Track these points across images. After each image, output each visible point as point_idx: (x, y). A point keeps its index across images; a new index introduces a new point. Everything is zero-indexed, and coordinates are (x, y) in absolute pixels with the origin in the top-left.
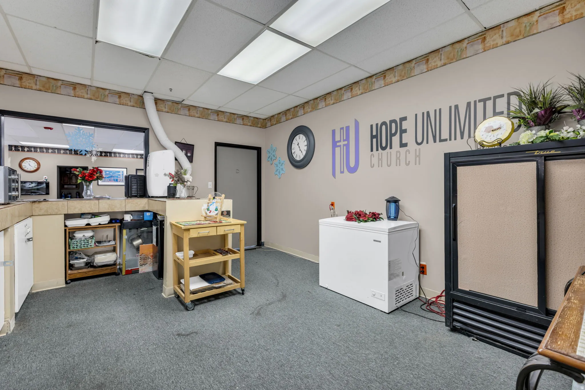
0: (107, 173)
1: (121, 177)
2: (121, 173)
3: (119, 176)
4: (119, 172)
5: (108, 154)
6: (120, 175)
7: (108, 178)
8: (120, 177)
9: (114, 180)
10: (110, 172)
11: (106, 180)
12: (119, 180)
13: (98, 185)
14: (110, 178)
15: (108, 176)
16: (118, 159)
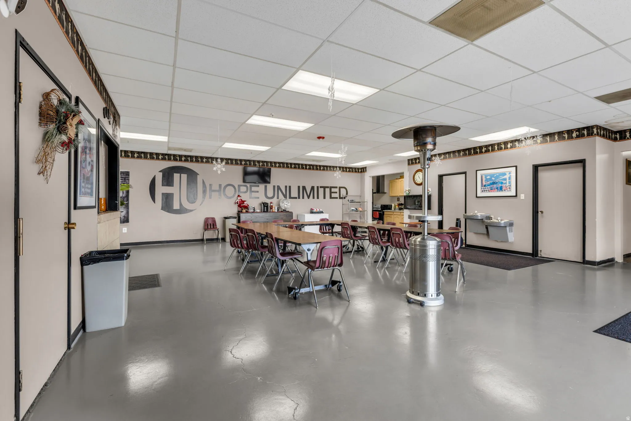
0: (488, 177)
1: (508, 183)
2: (507, 176)
3: (505, 181)
4: (504, 174)
5: (490, 148)
6: (505, 179)
7: (489, 185)
8: (506, 183)
9: (497, 188)
10: (492, 176)
11: (487, 189)
12: (504, 188)
13: (477, 197)
14: (491, 186)
15: (489, 182)
16: (503, 153)
